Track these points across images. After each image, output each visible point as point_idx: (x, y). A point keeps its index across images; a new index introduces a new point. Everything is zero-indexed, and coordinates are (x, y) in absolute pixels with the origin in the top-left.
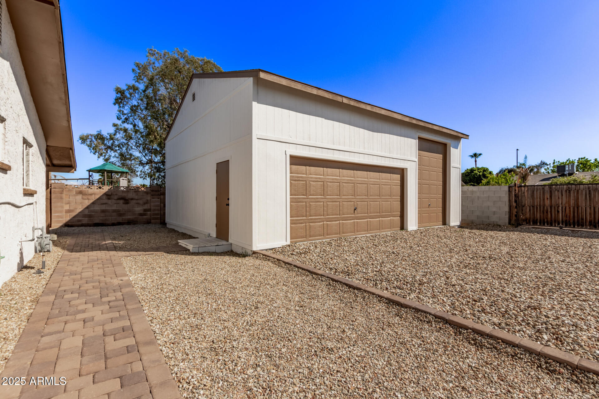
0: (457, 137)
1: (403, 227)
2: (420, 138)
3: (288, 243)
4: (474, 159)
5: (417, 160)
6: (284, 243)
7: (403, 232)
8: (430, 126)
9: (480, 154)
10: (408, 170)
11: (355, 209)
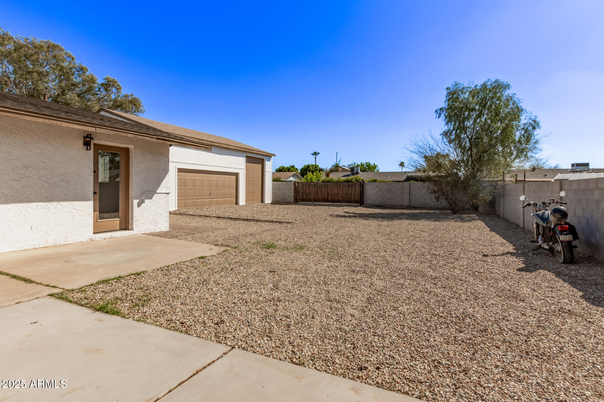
0: (269, 156)
1: (237, 203)
2: (247, 157)
3: (177, 209)
4: (314, 156)
5: (245, 168)
6: (175, 209)
7: (236, 206)
8: (252, 151)
9: (318, 153)
10: (240, 174)
11: (210, 194)
